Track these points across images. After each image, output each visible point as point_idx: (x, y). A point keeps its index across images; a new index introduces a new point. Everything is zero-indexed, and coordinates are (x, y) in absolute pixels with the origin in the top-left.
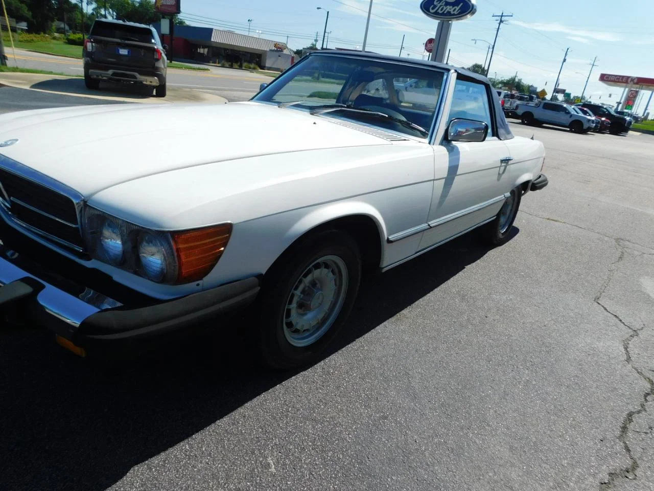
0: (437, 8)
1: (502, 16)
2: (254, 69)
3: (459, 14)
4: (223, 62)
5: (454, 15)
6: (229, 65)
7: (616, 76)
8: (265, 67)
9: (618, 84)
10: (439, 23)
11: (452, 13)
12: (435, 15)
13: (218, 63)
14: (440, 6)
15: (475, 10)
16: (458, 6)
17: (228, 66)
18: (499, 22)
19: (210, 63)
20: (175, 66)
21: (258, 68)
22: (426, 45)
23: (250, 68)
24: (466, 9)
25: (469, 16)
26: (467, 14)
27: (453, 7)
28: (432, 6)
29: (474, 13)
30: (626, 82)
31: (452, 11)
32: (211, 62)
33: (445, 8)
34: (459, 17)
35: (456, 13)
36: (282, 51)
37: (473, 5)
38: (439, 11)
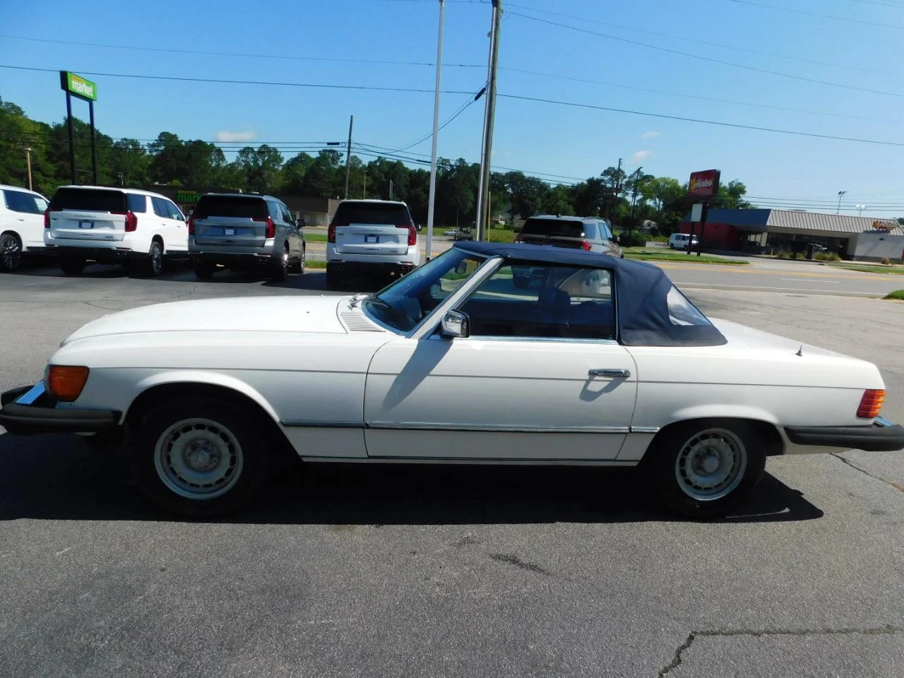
2: (832, 259)
4: (781, 252)
6: (791, 257)
8: (853, 256)
13: (774, 254)
17: (788, 257)
19: (760, 254)
20: (704, 260)
21: (840, 259)
23: (825, 259)
32: (764, 252)
36: (888, 231)
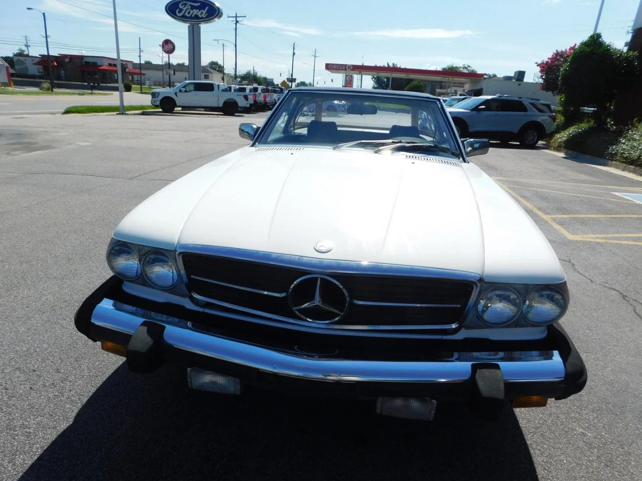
0: (183, 12)
1: (236, 17)
3: (206, 17)
5: (202, 18)
7: (337, 65)
9: (340, 71)
10: (189, 26)
11: (200, 16)
12: (183, 19)
14: (187, 9)
15: (222, 13)
16: (204, 10)
18: (235, 22)
22: (163, 46)
24: (213, 13)
25: (216, 19)
26: (215, 17)
27: (200, 10)
28: (178, 10)
29: (221, 16)
30: (346, 69)
31: (199, 14)
33: (191, 12)
34: (207, 20)
35: (204, 17)
37: (218, 8)
38: (186, 14)
